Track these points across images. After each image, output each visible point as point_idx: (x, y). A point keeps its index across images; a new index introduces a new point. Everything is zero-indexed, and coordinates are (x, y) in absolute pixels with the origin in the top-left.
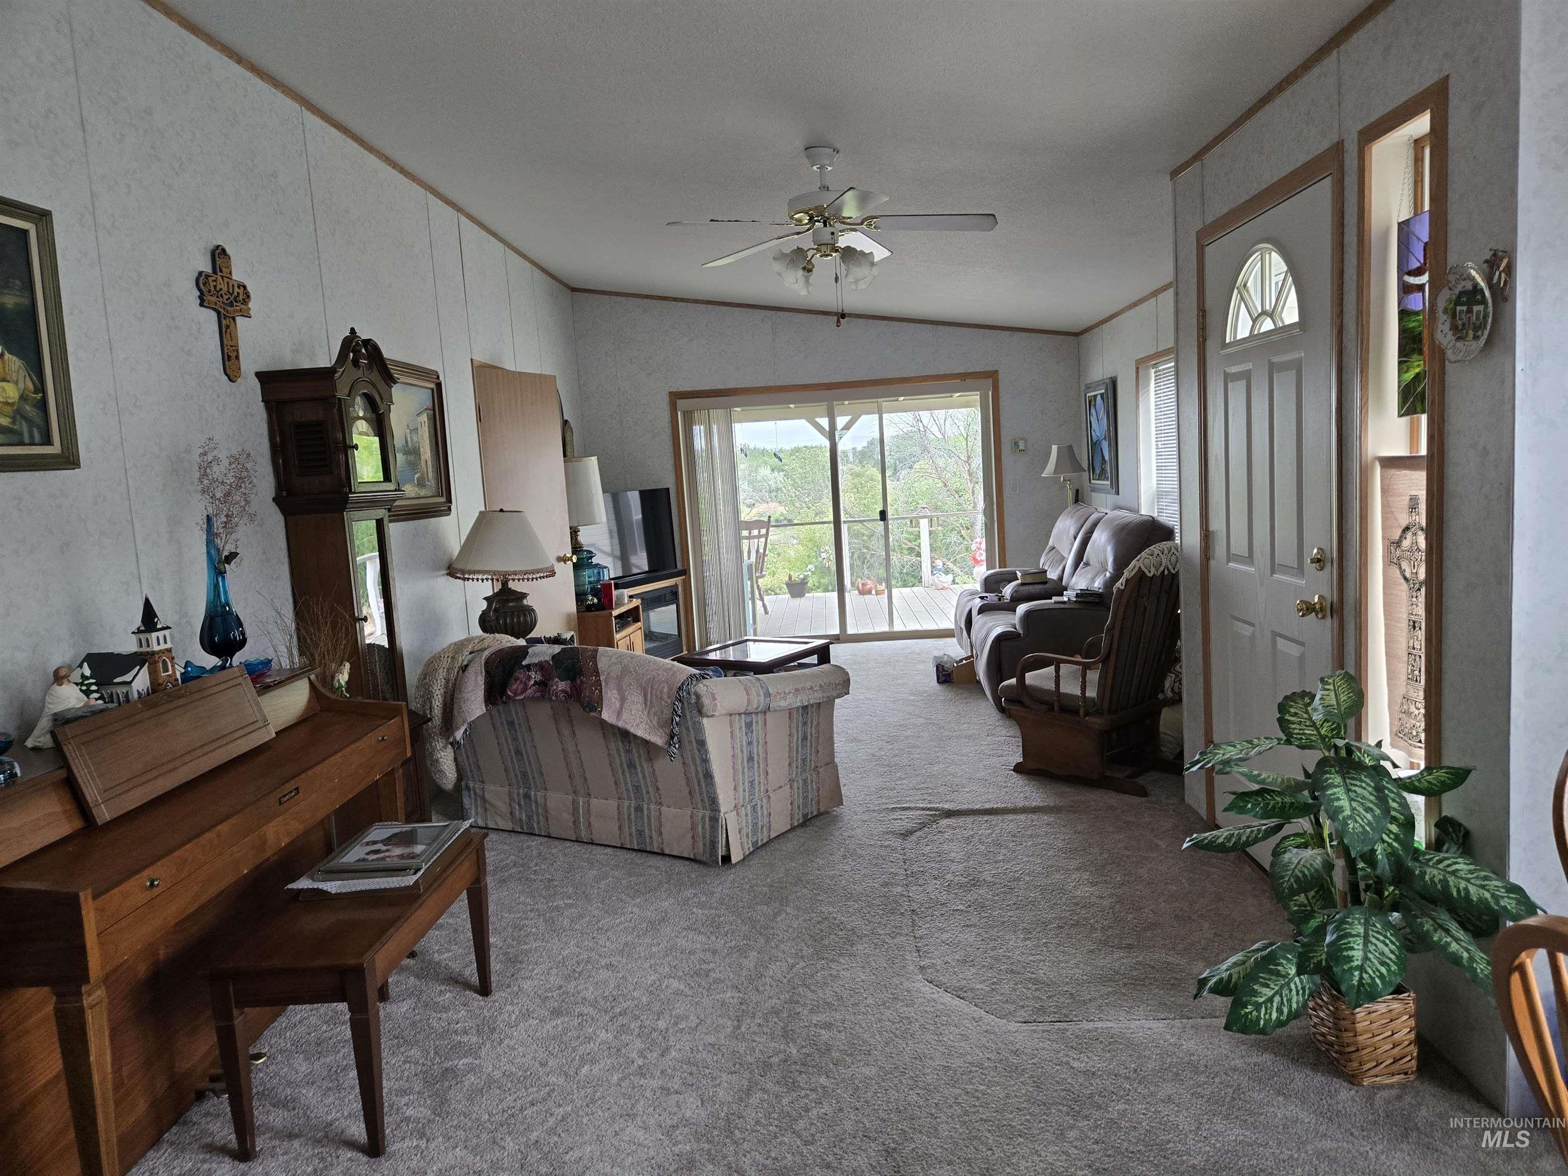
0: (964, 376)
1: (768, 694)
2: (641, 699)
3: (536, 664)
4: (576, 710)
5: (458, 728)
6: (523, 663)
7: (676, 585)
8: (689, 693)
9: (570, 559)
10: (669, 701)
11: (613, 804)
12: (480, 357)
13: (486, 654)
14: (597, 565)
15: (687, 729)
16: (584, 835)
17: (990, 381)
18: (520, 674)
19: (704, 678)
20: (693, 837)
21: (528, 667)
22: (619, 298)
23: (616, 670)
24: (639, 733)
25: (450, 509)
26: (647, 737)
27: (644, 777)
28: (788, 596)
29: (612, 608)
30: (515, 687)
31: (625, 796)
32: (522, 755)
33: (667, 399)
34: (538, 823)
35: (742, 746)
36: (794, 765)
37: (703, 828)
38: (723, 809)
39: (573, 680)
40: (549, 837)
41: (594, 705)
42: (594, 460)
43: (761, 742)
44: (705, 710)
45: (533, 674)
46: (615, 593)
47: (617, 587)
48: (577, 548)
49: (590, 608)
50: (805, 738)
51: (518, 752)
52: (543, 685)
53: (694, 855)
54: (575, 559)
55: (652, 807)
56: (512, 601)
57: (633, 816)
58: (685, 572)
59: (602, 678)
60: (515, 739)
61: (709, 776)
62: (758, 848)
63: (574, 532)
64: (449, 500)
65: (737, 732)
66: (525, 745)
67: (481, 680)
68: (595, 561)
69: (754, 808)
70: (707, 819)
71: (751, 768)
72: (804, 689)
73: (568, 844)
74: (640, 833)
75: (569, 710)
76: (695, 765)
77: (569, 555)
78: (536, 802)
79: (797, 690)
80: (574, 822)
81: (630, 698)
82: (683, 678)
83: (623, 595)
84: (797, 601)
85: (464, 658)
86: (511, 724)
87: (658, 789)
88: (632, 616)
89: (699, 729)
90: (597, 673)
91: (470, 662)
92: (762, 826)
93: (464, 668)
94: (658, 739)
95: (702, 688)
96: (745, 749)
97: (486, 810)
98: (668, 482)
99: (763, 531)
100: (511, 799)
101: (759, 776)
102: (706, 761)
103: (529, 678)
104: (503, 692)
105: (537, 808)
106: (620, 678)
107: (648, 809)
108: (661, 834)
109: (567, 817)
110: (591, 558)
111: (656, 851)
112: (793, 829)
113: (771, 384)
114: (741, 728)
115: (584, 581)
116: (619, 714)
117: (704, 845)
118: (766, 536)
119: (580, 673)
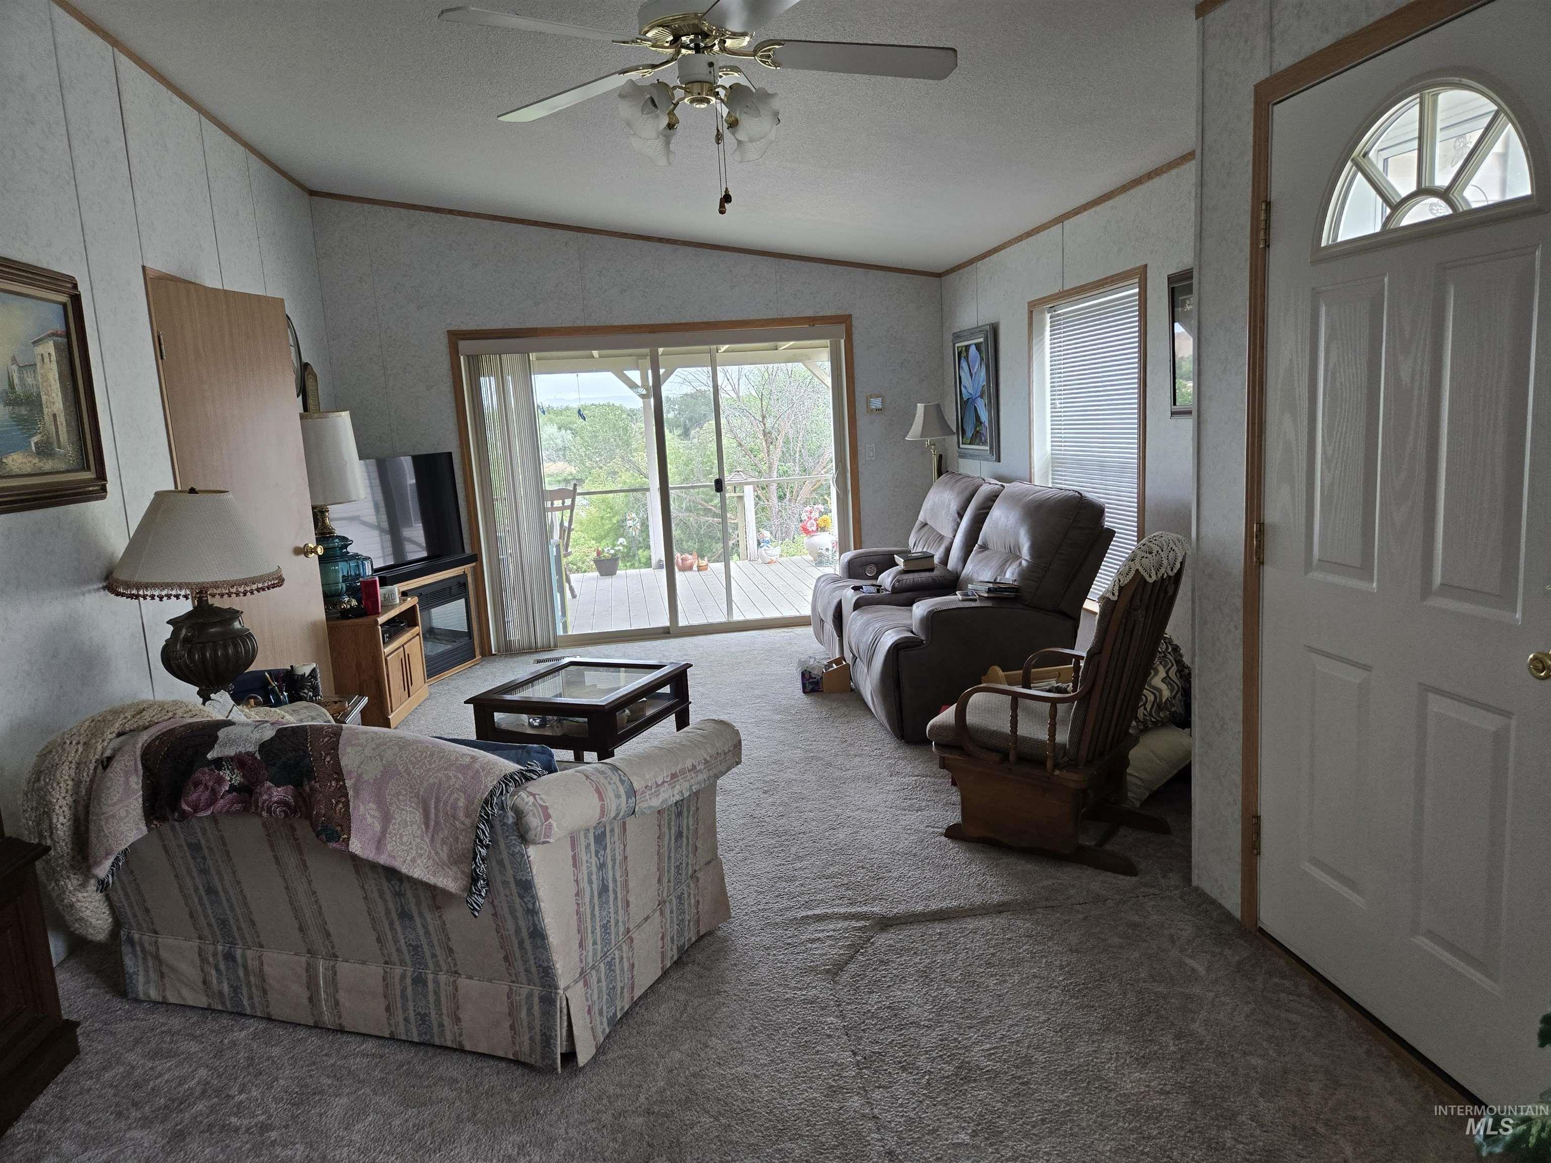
0: (813, 321)
1: (632, 792)
2: (418, 816)
3: (232, 759)
4: (303, 829)
5: (98, 863)
6: (209, 756)
7: (465, 575)
8: (502, 808)
9: (314, 551)
10: (468, 822)
11: (375, 970)
12: (158, 265)
13: (144, 738)
14: (356, 557)
15: (501, 863)
16: (327, 1018)
17: (843, 326)
18: (204, 775)
19: (528, 779)
20: (512, 1027)
21: (218, 763)
22: (376, 207)
23: (372, 771)
24: (417, 872)
25: (104, 489)
26: (432, 880)
27: (427, 933)
28: (597, 574)
29: (377, 613)
30: (194, 796)
31: (395, 957)
32: (216, 893)
33: (445, 340)
34: (251, 998)
35: (590, 874)
36: (665, 880)
37: (530, 1010)
38: (562, 984)
39: (298, 785)
40: (269, 1019)
41: (336, 828)
42: (345, 416)
43: (619, 858)
44: (531, 835)
45: (226, 774)
46: (381, 591)
47: (384, 582)
48: (324, 534)
49: (346, 614)
50: (679, 835)
51: (211, 891)
52: (245, 792)
53: (514, 1054)
54: (320, 550)
55: (443, 977)
56: (214, 625)
57: (409, 991)
58: (475, 558)
59: (349, 783)
60: (204, 871)
61: (538, 935)
62: (617, 1024)
63: (319, 514)
64: (101, 475)
65: (584, 857)
66: (221, 879)
67: (136, 783)
68: (351, 549)
69: (610, 965)
70: (536, 1000)
71: (603, 904)
72: (683, 772)
73: (302, 1033)
74: (423, 1018)
75: (293, 829)
76: (515, 918)
77: (311, 545)
78: (245, 967)
79: (674, 776)
80: (311, 999)
81: (398, 818)
82: (490, 782)
83: (392, 593)
84: (608, 581)
85: (104, 745)
86: (195, 848)
87: (451, 951)
88: (407, 619)
89: (522, 864)
90: (338, 773)
91: (116, 752)
92: (622, 988)
93: (106, 763)
95: (524, 798)
96: (594, 877)
97: (162, 975)
98: (451, 445)
99: (568, 502)
100: (204, 960)
101: (616, 913)
102: (533, 912)
103: (220, 781)
104: (174, 805)
105: (247, 973)
106: (380, 785)
107: (436, 982)
108: (458, 1020)
109: (299, 990)
110: (346, 546)
111: (449, 1044)
112: (665, 974)
113: (579, 323)
114: (588, 846)
115: (337, 577)
116: (380, 843)
117: (532, 1039)
118: (572, 507)
119: (310, 774)
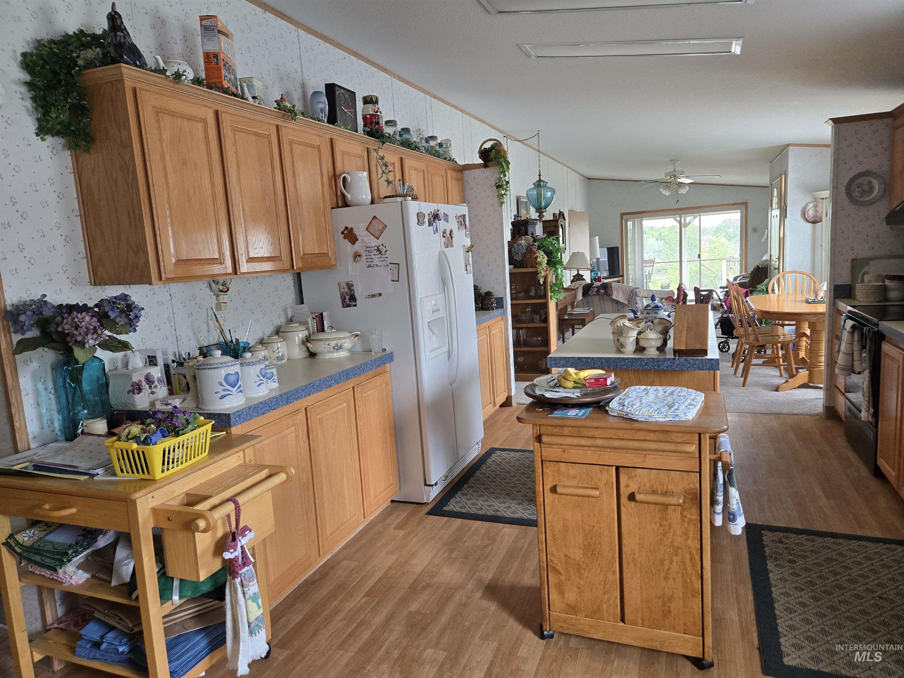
0: (734, 204)
2: (622, 293)
3: (596, 286)
4: (605, 297)
6: (593, 286)
7: (620, 280)
10: (629, 293)
12: (570, 208)
13: (582, 285)
15: (633, 300)
17: (744, 206)
18: (592, 289)
24: (621, 301)
26: (624, 302)
30: (590, 292)
33: (619, 215)
39: (605, 290)
41: (611, 295)
42: (597, 237)
45: (595, 289)
47: (603, 278)
52: (597, 291)
56: (579, 275)
58: (623, 276)
59: (613, 290)
60: (588, 305)
63: (591, 260)
66: (591, 306)
67: (582, 291)
68: (595, 270)
75: (603, 297)
81: (619, 293)
82: (633, 288)
86: (588, 302)
90: (612, 288)
91: (578, 287)
94: (626, 303)
98: (619, 245)
99: (652, 264)
104: (587, 293)
106: (617, 288)
115: (593, 276)
116: (617, 297)
118: (653, 266)
119: (607, 288)
